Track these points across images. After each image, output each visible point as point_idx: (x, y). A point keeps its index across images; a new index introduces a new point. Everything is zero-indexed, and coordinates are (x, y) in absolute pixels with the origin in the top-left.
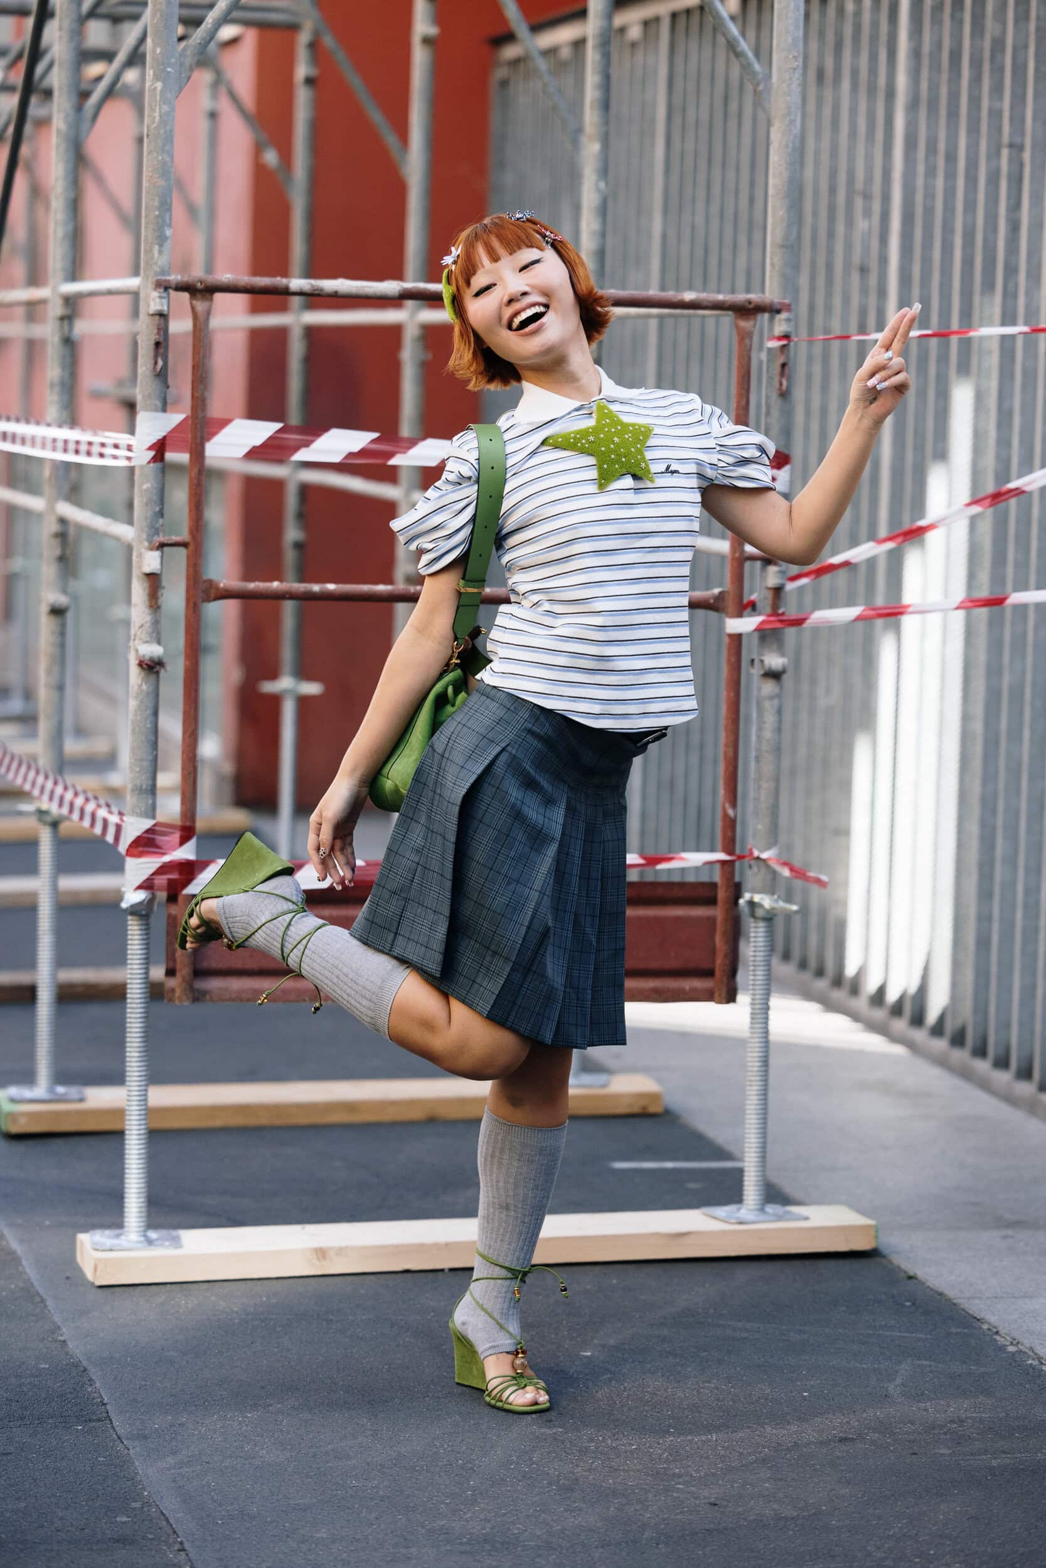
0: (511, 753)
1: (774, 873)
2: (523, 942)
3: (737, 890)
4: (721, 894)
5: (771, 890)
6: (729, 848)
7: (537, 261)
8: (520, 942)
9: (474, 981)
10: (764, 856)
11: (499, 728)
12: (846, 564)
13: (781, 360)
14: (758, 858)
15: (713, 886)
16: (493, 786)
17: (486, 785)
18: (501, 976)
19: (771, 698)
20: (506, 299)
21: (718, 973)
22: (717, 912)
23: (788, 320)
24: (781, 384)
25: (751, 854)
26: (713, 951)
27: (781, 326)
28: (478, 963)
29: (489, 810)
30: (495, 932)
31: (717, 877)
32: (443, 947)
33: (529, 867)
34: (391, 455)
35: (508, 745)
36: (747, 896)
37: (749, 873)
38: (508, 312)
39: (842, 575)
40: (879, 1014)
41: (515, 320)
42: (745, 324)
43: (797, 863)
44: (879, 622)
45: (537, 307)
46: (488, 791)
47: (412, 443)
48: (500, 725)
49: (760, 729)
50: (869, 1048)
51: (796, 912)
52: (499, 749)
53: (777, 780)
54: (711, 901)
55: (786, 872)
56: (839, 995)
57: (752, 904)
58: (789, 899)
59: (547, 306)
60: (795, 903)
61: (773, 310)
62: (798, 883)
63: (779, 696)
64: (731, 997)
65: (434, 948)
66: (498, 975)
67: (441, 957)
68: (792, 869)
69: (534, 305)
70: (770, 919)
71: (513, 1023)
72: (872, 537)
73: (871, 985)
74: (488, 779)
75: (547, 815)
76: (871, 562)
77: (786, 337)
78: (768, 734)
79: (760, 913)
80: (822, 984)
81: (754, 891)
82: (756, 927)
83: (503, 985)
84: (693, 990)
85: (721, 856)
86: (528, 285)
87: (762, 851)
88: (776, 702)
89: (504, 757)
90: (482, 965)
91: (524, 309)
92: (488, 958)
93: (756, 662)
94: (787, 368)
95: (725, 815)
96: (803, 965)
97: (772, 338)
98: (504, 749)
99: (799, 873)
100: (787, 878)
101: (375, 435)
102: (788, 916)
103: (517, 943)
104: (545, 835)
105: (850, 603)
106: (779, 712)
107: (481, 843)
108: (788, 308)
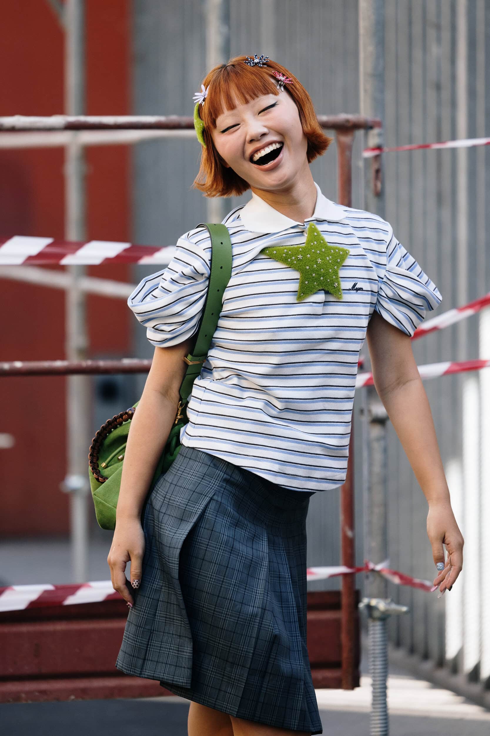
0: (217, 501)
1: (386, 582)
2: (254, 651)
3: (357, 597)
4: (345, 600)
5: (384, 595)
6: (349, 561)
7: (273, 106)
8: (252, 651)
9: (219, 690)
10: (378, 567)
11: (204, 482)
12: (435, 329)
13: (375, 166)
14: (373, 570)
15: (337, 594)
16: (208, 529)
17: (202, 530)
18: (242, 682)
19: (378, 439)
20: (248, 138)
21: (345, 665)
22: (342, 615)
23: (380, 135)
24: (376, 186)
25: (367, 566)
26: (340, 646)
27: (374, 139)
28: (221, 674)
29: (208, 549)
30: (230, 647)
31: (340, 586)
32: (191, 663)
33: (248, 590)
34: (62, 256)
35: (214, 495)
36: (365, 601)
37: (366, 582)
38: (250, 149)
39: (430, 338)
40: (476, 689)
41: (256, 155)
42: (346, 139)
43: (405, 572)
44: (463, 375)
45: (274, 145)
46: (204, 533)
47: (79, 245)
48: (205, 480)
49: (371, 465)
50: (469, 717)
51: (406, 613)
52: (207, 499)
53: (385, 505)
54: (336, 606)
55: (396, 580)
56: (442, 674)
57: (369, 607)
58: (398, 602)
59: (282, 143)
60: (404, 605)
61: (367, 127)
62: (408, 588)
63: (383, 438)
64: (355, 684)
65: (184, 665)
66: (239, 680)
67: (190, 672)
68: (401, 577)
69: (271, 143)
70: (384, 618)
71: (260, 717)
72: (454, 305)
73: (469, 665)
74: (203, 525)
75: (254, 547)
76: (454, 327)
77: (379, 148)
78: (377, 469)
79: (376, 614)
80: (428, 666)
81: (371, 596)
82: (373, 626)
83: (244, 688)
84: (325, 679)
85: (342, 569)
86: (265, 126)
87: (377, 563)
88: (382, 443)
89: (212, 505)
90: (223, 675)
91: (263, 147)
92: (228, 669)
93: (366, 412)
94: (380, 175)
95: (345, 537)
96: (412, 650)
97: (367, 149)
98: (211, 499)
99: (407, 581)
100: (398, 586)
101: (49, 241)
102: (399, 616)
103: (249, 652)
104: (256, 562)
105: (439, 360)
106: (385, 450)
107: (207, 577)
108: (378, 124)
